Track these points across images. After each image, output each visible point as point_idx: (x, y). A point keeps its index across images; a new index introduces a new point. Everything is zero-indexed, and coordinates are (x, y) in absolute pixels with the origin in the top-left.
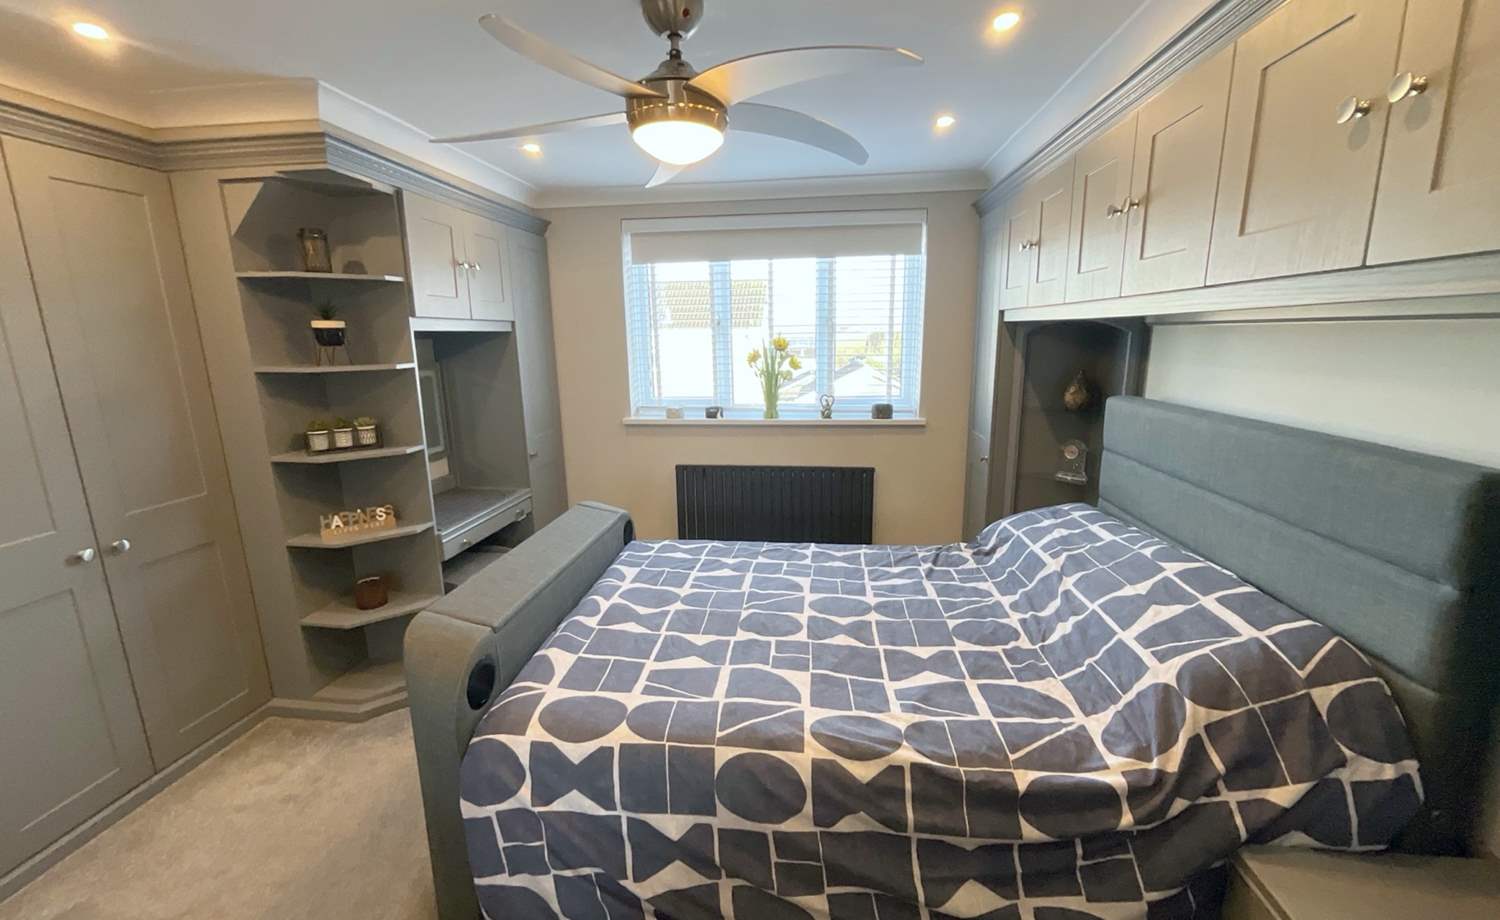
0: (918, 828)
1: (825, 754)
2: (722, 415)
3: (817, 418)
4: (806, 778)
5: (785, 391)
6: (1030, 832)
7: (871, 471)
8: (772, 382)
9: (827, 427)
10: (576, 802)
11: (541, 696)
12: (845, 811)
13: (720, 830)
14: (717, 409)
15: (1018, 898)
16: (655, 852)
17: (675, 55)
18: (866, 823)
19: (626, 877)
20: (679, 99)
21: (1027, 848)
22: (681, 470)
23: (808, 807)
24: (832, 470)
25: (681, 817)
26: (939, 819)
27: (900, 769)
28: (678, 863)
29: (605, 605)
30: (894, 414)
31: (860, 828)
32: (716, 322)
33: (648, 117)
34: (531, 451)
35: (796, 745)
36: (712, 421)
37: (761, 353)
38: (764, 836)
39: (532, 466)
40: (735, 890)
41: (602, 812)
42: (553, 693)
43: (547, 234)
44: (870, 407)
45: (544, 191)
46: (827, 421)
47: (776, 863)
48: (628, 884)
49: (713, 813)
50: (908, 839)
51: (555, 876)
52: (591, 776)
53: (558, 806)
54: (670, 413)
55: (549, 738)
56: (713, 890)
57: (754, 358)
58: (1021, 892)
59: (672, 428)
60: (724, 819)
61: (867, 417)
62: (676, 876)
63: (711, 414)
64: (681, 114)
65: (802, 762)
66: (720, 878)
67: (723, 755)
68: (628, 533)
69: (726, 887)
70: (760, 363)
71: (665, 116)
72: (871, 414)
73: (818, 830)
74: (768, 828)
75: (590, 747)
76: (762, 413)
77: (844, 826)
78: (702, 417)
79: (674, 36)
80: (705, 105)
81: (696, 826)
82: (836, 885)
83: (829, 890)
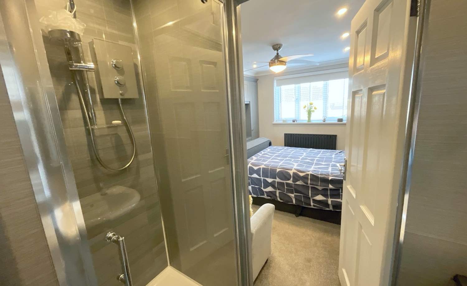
0: (310, 184)
1: (295, 171)
2: (296, 121)
3: (322, 122)
4: (292, 174)
5: (313, 115)
6: (331, 186)
7: (336, 136)
8: (309, 113)
9: (324, 124)
10: (255, 176)
11: (251, 161)
12: (298, 180)
13: (277, 182)
14: (295, 120)
15: (328, 198)
16: (267, 185)
17: (278, 54)
18: (301, 183)
19: (262, 187)
20: (277, 62)
21: (331, 190)
22: (286, 135)
23: (292, 179)
24: (325, 135)
25: (271, 179)
26: (314, 183)
27: (308, 175)
28: (270, 187)
29: (263, 153)
30: (343, 121)
31: (300, 184)
32: (296, 99)
33: (273, 65)
34: (252, 129)
35: (291, 170)
36: (294, 123)
37: (307, 106)
38: (284, 183)
39: (252, 132)
40: (279, 192)
41: (259, 177)
42: (253, 161)
43: (258, 82)
44: (336, 119)
45: (257, 73)
46: (324, 123)
47: (286, 188)
48: (262, 188)
49: (276, 179)
50: (309, 186)
51: (252, 187)
52: (258, 172)
53: (252, 176)
54: (284, 121)
55: (251, 166)
56: (276, 192)
57: (305, 107)
58: (329, 198)
59: (284, 124)
60: (278, 180)
61: (336, 122)
62: (270, 189)
63: (294, 121)
64: (278, 65)
65: (291, 173)
66: (277, 190)
67: (278, 170)
68: (270, 144)
69: (278, 192)
70: (306, 108)
71: (275, 65)
72: (337, 121)
73: (293, 183)
74: (285, 182)
75: (258, 167)
76: (307, 121)
77: (298, 183)
78: (292, 122)
79: (277, 51)
80: (283, 63)
81: (273, 181)
82: (296, 193)
83: (295, 194)
